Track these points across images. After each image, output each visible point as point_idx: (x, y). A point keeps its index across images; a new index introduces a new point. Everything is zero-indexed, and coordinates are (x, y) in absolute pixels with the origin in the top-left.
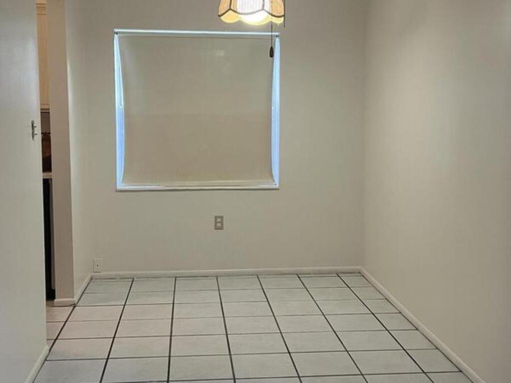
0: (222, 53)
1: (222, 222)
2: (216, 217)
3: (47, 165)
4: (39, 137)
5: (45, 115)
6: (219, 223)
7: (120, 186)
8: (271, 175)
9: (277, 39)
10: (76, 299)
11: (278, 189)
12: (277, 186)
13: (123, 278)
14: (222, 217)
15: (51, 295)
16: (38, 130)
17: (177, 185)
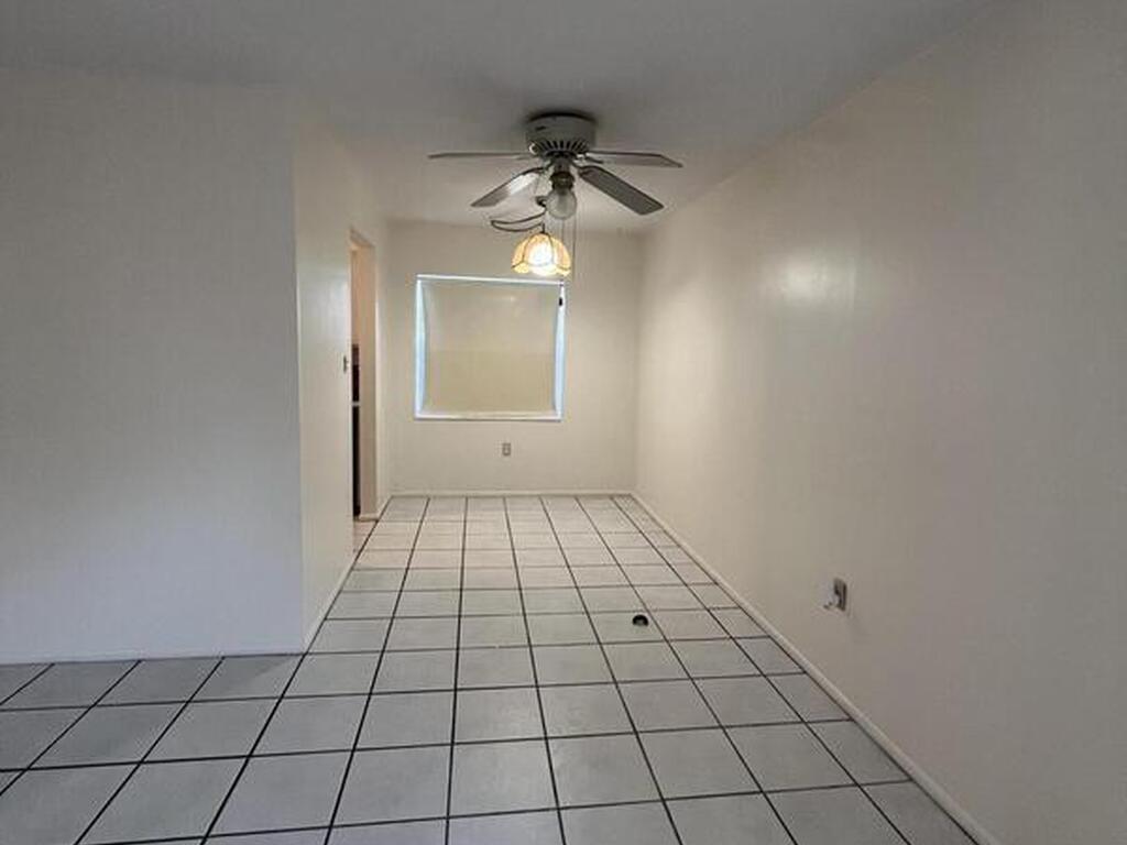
0: (512, 299)
1: (509, 449)
2: (504, 445)
3: (356, 397)
4: (350, 370)
5: (355, 350)
6: (507, 450)
7: (418, 415)
8: (554, 407)
9: (563, 289)
10: (378, 515)
11: (559, 421)
12: (558, 417)
13: (421, 497)
14: (509, 445)
15: (357, 511)
16: (349, 365)
17: (471, 415)
